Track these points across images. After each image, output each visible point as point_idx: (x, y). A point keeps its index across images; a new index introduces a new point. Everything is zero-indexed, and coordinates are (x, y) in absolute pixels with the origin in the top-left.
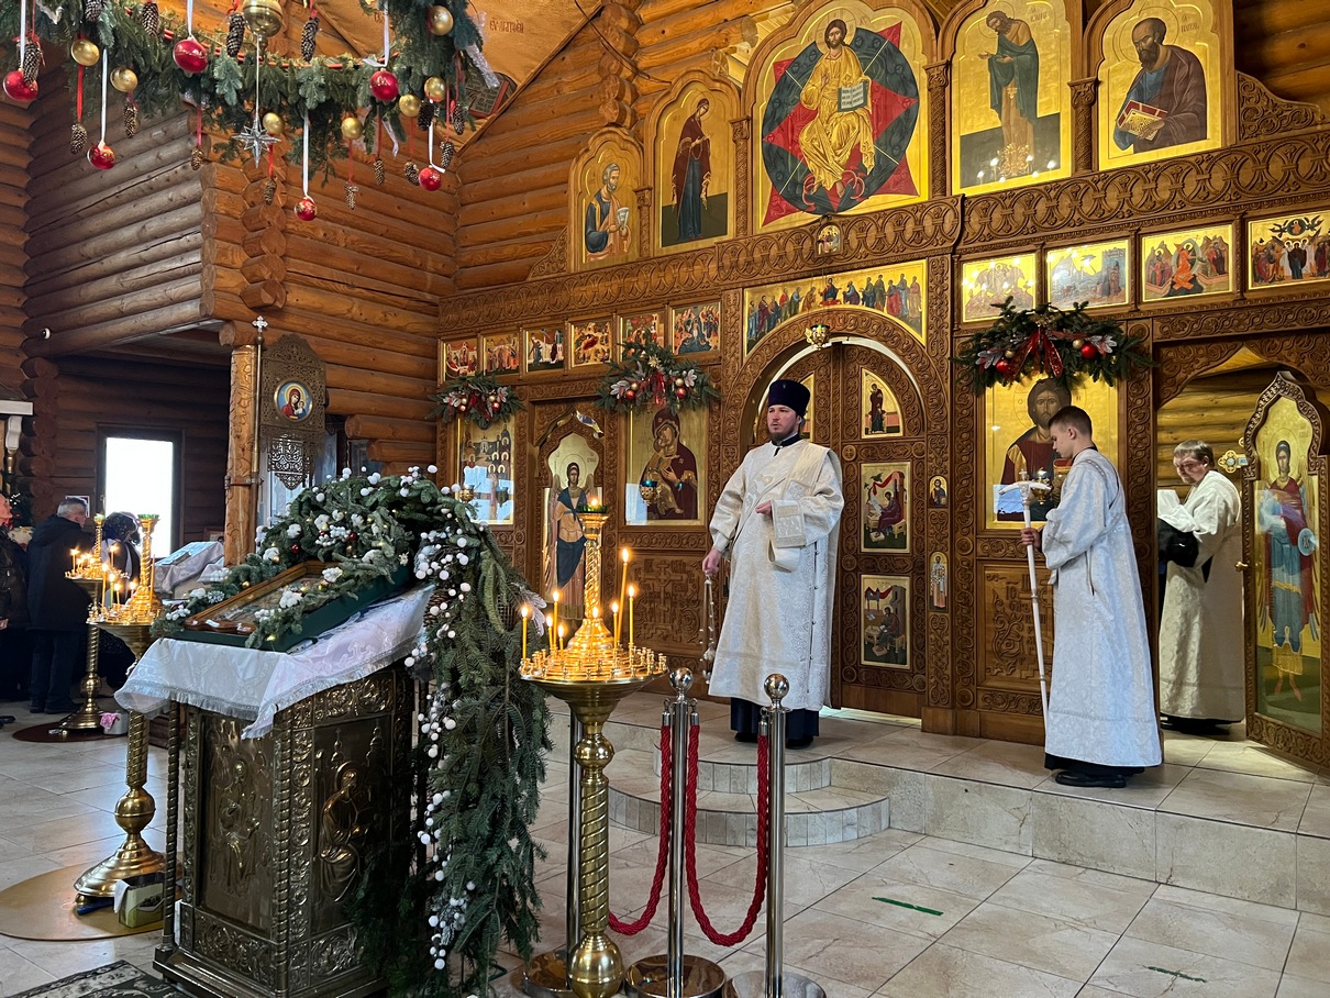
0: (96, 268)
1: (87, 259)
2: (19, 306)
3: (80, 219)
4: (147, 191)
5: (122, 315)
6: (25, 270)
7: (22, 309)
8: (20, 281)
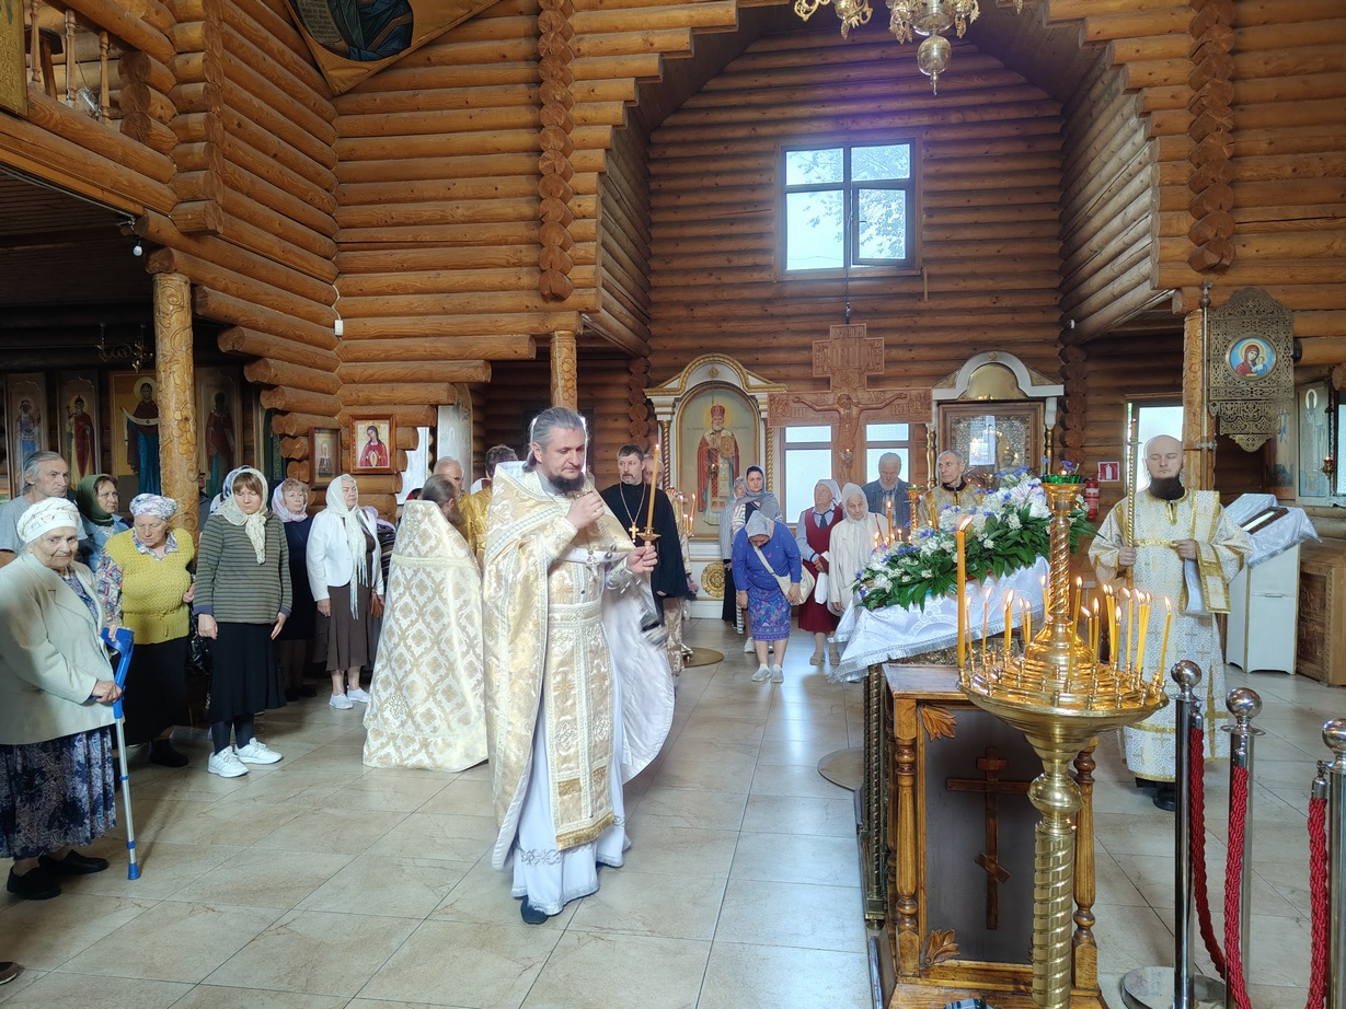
0: (1098, 260)
1: (1095, 253)
2: (1057, 303)
3: (1090, 218)
4: (1128, 179)
5: (1115, 298)
6: (1059, 272)
7: (1059, 306)
8: (1056, 284)
